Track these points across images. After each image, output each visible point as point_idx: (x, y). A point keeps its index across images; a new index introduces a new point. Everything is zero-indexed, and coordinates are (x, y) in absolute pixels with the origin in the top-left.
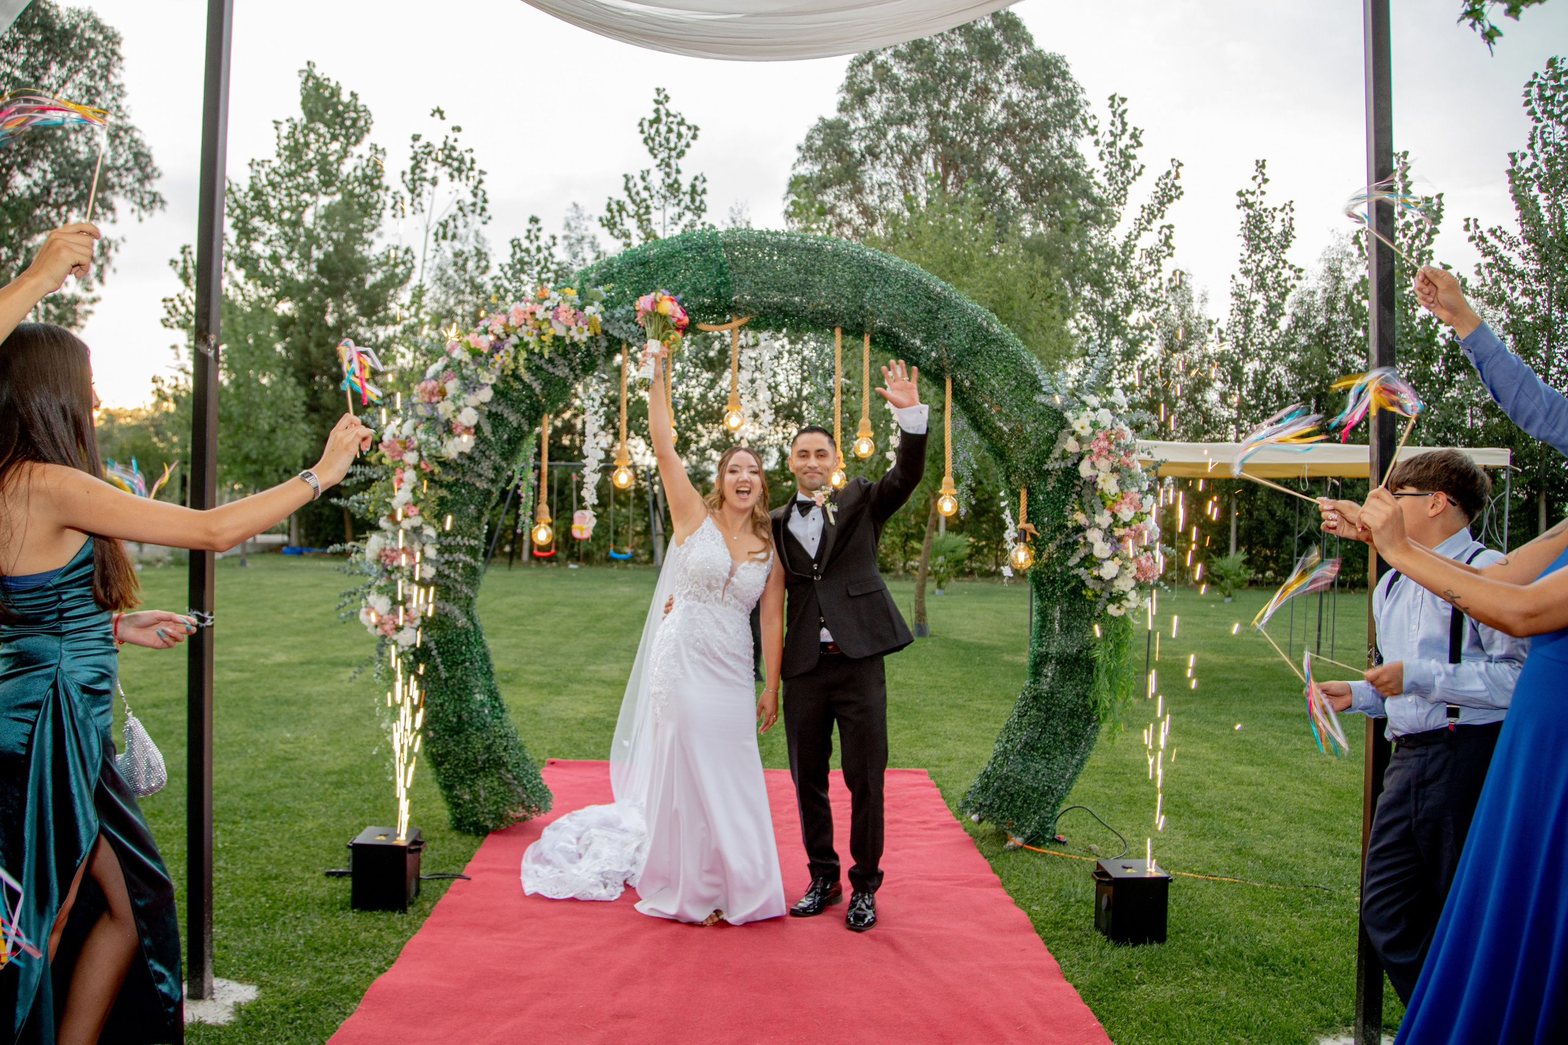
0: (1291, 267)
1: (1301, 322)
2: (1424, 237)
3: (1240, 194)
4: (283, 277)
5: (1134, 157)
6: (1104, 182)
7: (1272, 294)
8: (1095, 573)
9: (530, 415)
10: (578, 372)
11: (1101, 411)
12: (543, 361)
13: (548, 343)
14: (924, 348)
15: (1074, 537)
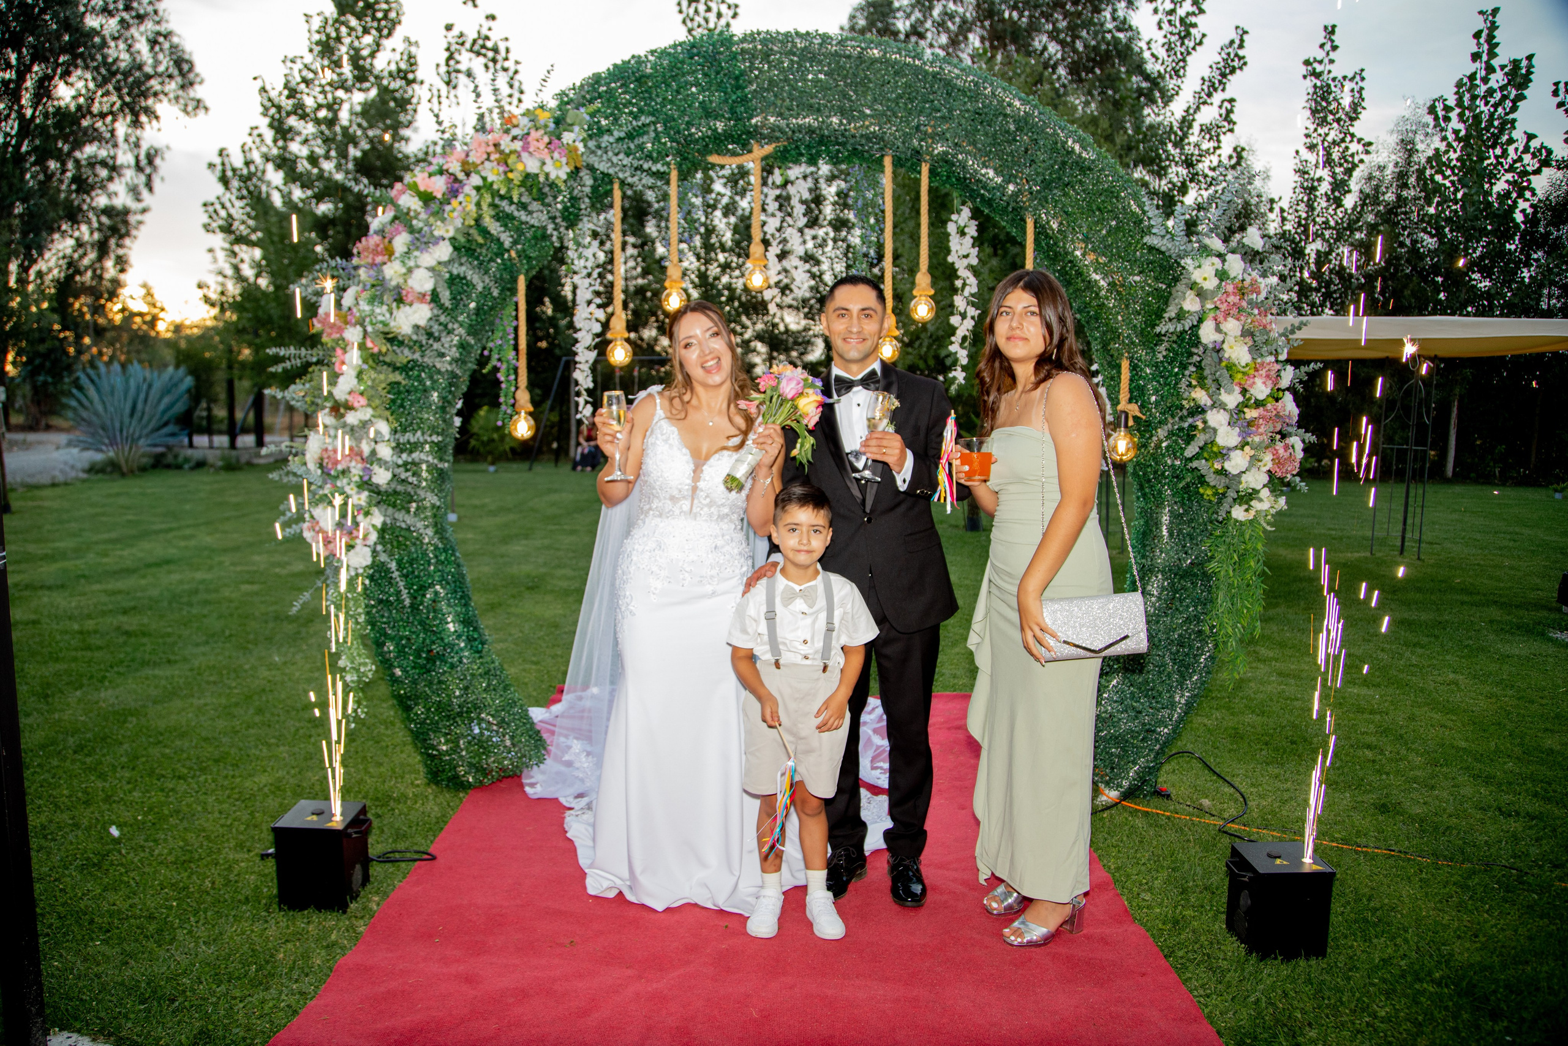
0: (1359, 141)
1: (1368, 199)
2: (1508, 104)
3: (1307, 63)
4: (321, 176)
5: (1195, 25)
6: (1162, 53)
7: (1338, 170)
8: (1218, 466)
9: (501, 279)
10: (559, 220)
11: (1229, 257)
12: (513, 207)
13: (516, 182)
14: (999, 180)
15: (1190, 420)
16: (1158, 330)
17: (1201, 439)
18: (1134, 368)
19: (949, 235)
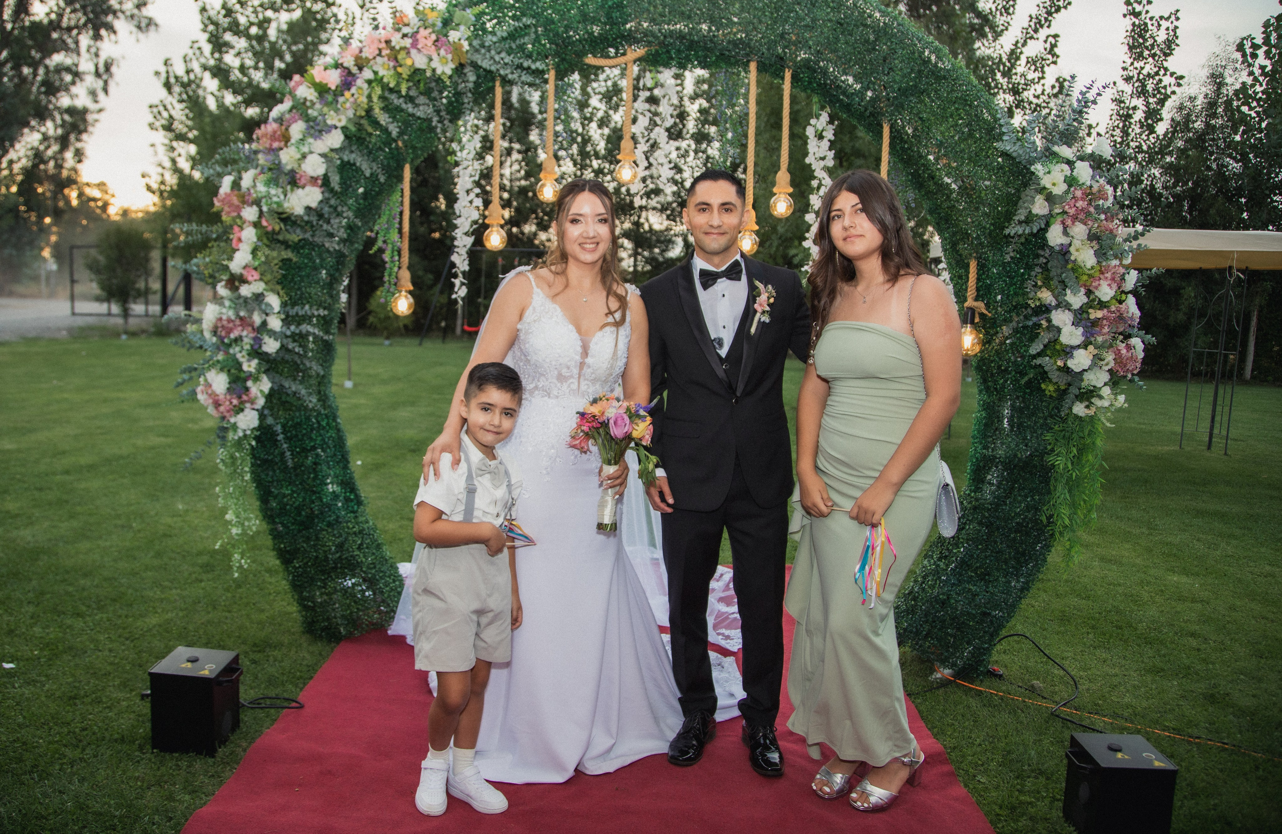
0: (1172, 74)
1: (1177, 127)
4: (250, 84)
7: (1151, 100)
8: (1060, 363)
9: (389, 165)
10: (443, 113)
11: (1079, 164)
12: (401, 100)
13: (405, 76)
14: (858, 87)
15: (1034, 319)
16: (1007, 232)
17: (1045, 337)
18: (981, 267)
19: (808, 138)
